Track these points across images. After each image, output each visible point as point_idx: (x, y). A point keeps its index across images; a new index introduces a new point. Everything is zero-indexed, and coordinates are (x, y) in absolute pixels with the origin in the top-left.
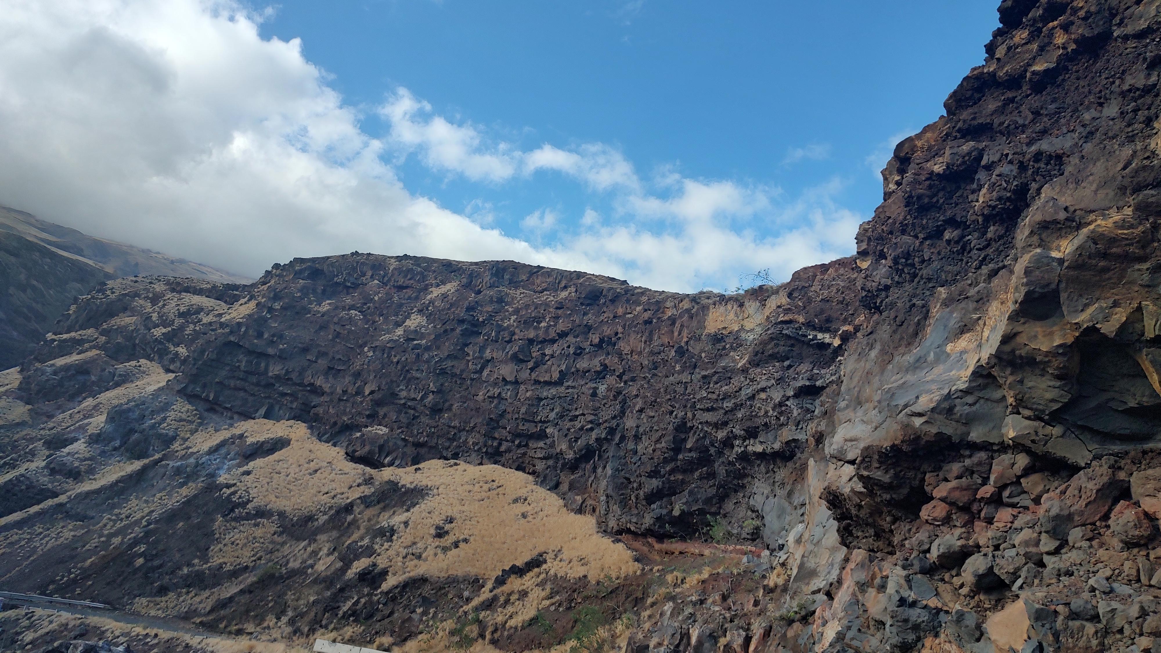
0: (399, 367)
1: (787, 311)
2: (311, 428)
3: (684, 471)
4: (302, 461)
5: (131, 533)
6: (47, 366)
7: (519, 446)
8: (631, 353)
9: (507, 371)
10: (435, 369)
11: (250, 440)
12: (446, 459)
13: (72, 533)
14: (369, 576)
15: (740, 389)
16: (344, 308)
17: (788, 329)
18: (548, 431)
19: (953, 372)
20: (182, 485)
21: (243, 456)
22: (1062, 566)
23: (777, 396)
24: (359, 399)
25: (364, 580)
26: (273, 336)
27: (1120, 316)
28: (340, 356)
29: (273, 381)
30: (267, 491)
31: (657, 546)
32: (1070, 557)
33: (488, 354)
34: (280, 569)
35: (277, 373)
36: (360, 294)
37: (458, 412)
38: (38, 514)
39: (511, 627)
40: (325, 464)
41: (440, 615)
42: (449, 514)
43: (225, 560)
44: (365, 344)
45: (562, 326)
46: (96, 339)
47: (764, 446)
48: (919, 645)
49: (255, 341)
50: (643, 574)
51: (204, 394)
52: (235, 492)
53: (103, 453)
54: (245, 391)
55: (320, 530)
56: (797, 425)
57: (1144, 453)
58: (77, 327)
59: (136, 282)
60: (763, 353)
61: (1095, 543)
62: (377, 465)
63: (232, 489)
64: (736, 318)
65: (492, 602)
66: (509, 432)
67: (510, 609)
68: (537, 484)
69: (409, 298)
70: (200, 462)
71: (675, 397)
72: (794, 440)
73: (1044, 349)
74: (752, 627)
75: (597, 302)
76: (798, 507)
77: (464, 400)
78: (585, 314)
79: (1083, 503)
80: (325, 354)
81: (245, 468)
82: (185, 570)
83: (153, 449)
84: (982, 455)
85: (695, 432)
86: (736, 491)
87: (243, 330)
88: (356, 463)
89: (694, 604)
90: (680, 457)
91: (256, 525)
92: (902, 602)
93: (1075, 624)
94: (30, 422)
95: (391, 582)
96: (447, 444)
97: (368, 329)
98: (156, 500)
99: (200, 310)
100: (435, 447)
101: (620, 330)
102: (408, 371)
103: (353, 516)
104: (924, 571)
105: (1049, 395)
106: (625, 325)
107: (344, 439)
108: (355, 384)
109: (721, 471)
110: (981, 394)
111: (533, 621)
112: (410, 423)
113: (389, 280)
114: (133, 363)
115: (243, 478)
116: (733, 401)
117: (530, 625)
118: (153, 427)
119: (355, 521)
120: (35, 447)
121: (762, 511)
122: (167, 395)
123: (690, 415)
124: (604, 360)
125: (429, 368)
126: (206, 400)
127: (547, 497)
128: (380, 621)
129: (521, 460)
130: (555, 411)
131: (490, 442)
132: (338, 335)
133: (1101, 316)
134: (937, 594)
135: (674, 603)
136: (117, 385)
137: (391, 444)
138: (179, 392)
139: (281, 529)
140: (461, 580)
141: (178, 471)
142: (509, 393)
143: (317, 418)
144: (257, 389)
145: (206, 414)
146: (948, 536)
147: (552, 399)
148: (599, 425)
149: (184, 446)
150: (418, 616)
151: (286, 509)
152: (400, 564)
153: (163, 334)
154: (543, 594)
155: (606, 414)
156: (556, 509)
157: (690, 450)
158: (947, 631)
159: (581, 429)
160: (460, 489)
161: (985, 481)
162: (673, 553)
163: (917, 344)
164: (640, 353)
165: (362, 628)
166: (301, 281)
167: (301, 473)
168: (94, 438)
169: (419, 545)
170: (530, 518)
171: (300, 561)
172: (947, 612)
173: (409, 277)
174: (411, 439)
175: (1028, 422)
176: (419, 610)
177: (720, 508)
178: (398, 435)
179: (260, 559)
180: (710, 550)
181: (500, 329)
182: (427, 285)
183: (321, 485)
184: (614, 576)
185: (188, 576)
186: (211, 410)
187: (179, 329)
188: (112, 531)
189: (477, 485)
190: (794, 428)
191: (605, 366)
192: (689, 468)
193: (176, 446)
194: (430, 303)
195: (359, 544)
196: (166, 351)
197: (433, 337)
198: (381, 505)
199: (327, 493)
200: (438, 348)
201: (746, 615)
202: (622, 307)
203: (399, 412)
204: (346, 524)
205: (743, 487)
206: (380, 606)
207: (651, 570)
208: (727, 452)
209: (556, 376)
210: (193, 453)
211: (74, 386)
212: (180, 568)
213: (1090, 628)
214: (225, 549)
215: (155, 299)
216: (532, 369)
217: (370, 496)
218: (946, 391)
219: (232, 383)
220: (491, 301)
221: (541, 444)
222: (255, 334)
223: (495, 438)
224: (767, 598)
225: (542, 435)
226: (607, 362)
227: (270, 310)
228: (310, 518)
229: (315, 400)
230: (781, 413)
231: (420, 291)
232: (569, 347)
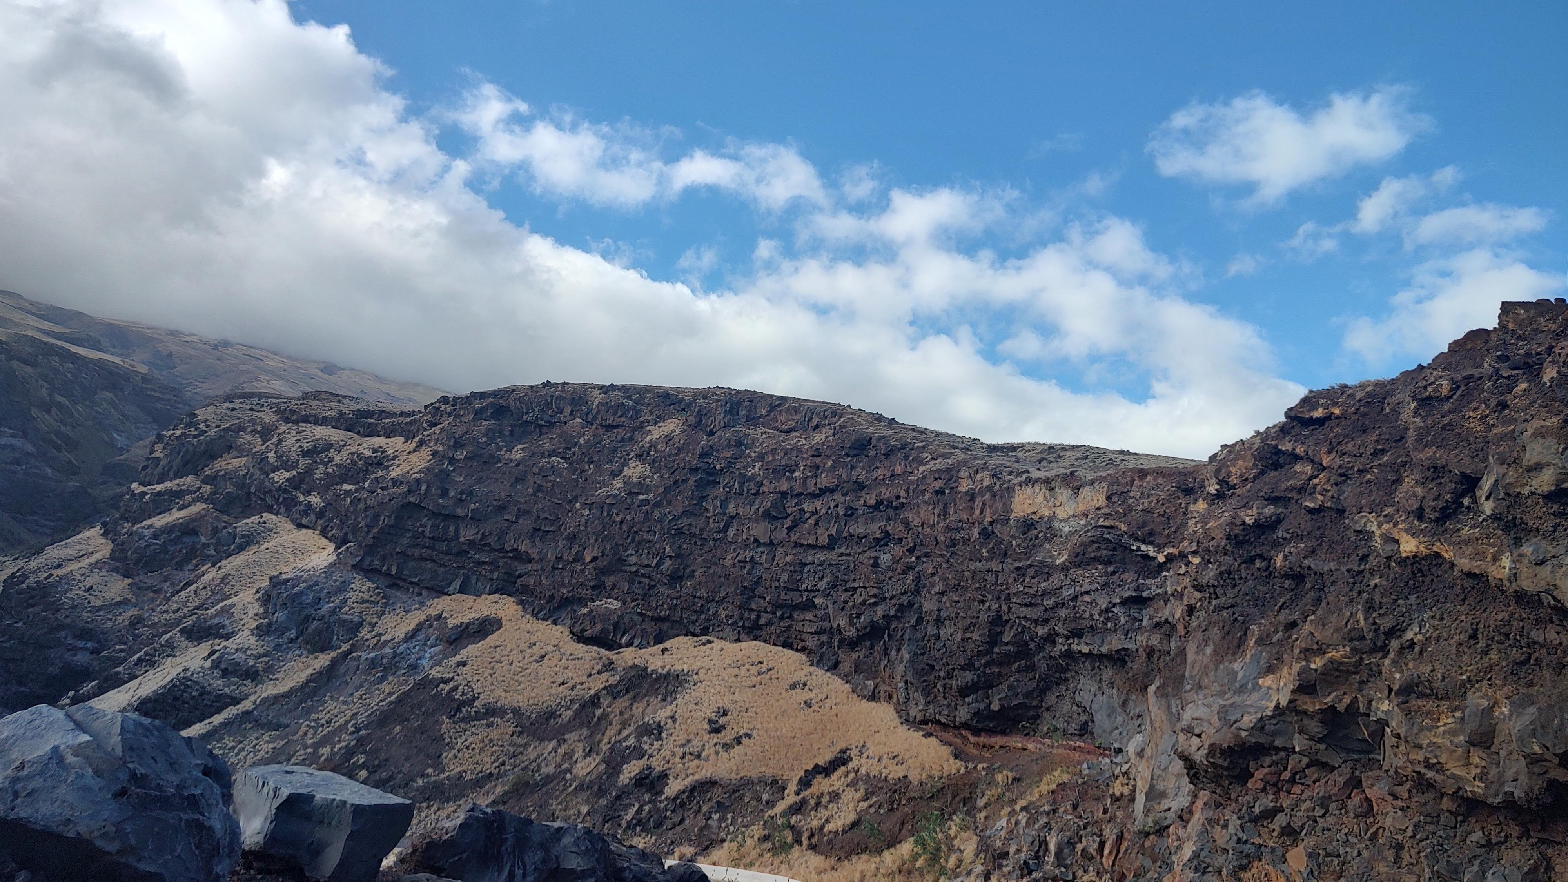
0: (625, 528)
1: (1107, 516)
2: (521, 603)
3: (1000, 664)
4: (523, 646)
5: (339, 741)
6: (143, 527)
7: (782, 618)
8: (922, 526)
9: (760, 530)
10: (669, 530)
11: (452, 623)
12: (694, 635)
13: (271, 746)
14: (647, 781)
15: (1061, 588)
16: (543, 455)
17: (1109, 533)
18: (816, 601)
19: (1263, 702)
20: (382, 679)
21: (447, 641)
22: (1325, 825)
23: (1103, 603)
24: (579, 567)
25: (641, 785)
26: (461, 493)
27: (1347, 700)
28: (546, 515)
29: (465, 547)
30: (492, 684)
31: (972, 739)
32: (1330, 820)
33: (731, 509)
34: (533, 775)
35: (471, 538)
36: (560, 436)
37: (703, 579)
38: (227, 724)
39: (830, 832)
40: (551, 648)
41: (740, 820)
42: (721, 705)
43: (465, 768)
44: (576, 499)
45: (824, 481)
46: (200, 488)
47: (1091, 647)
48: (1250, 866)
49: (441, 501)
50: (968, 772)
51: (385, 568)
52: (455, 688)
53: (277, 647)
54: (433, 561)
55: (568, 727)
56: (1126, 635)
57: (1370, 760)
58: (171, 475)
59: (233, 409)
60: (1084, 555)
61: (1343, 811)
62: (612, 645)
63: (452, 684)
64: (1045, 502)
65: (802, 805)
66: (769, 603)
67: (824, 813)
68: (812, 665)
69: (623, 440)
70: (398, 652)
71: (985, 586)
72: (1124, 649)
73: (1311, 710)
74: (1104, 833)
75: (865, 453)
76: (1135, 718)
77: (709, 564)
78: (853, 468)
79: (1336, 789)
80: (527, 512)
81: (458, 658)
82: (420, 782)
83: (338, 639)
84: (1283, 754)
85: (1012, 627)
86: (1058, 684)
87: (424, 488)
88: (587, 645)
89: (1048, 814)
90: (996, 650)
91: (489, 725)
92: (1239, 841)
93: (1328, 859)
94: (134, 600)
95: (673, 787)
96: (694, 618)
97: (576, 480)
98: (355, 700)
99: (329, 446)
100: (680, 622)
101: (903, 494)
102: (636, 532)
103: (601, 710)
104: (1250, 821)
105: (1316, 730)
106: (908, 488)
107: (565, 615)
108: (570, 548)
109: (1042, 665)
110: (1281, 718)
111: (854, 825)
112: (646, 594)
113: (595, 418)
114: (255, 519)
115: (460, 670)
116: (1053, 599)
117: (851, 829)
118: (333, 612)
119: (604, 716)
120: (171, 638)
121: (1090, 708)
122: (341, 571)
123: (1004, 608)
124: (885, 526)
125: (662, 529)
126: (388, 575)
127: (830, 681)
128: (671, 829)
129: (786, 634)
130: (826, 580)
131: (746, 615)
132: (540, 488)
133: (1337, 700)
134: (1260, 835)
135: (1027, 812)
136: (241, 548)
137: (626, 620)
138: (354, 567)
139: (519, 729)
140: (756, 781)
141: (373, 664)
142: (764, 557)
143: (525, 590)
144: (447, 558)
145: (389, 591)
146: (1265, 800)
147: (821, 565)
148: (884, 599)
149: (374, 633)
150: (716, 823)
151: (520, 704)
152: (680, 765)
153: (288, 480)
154: (858, 795)
155: (893, 588)
156: (844, 696)
157: (1007, 644)
158: (1266, 858)
159: (864, 603)
160: (724, 674)
161: (1285, 769)
162: (992, 747)
163: (1239, 654)
164: (933, 526)
165: (654, 838)
166: (484, 423)
167: (526, 661)
168: (264, 629)
169: (694, 743)
170: (815, 707)
171: (554, 765)
172: (1266, 846)
173: (619, 413)
174: (650, 614)
175: (1306, 742)
176: (716, 816)
177: (1042, 701)
178: (633, 608)
179: (503, 764)
180: (1034, 744)
181: (744, 480)
182: (642, 422)
183: (553, 674)
184: (936, 774)
185: (425, 788)
186: (394, 586)
187: (306, 472)
188: (315, 740)
189: (742, 668)
190: (1123, 637)
191: (887, 534)
192: (1006, 660)
193: (364, 633)
194: (651, 446)
195: (624, 744)
196: (294, 502)
197: (661, 490)
198: (631, 695)
199: (563, 684)
200: (669, 503)
201: (1097, 822)
202: (900, 464)
203: (631, 582)
204: (595, 720)
205: (1066, 680)
206: (669, 813)
207: (975, 767)
208: (1048, 647)
209: (824, 540)
210: (386, 642)
211: (180, 551)
212: (413, 780)
213: (1336, 861)
214: (460, 755)
215: (266, 433)
216: (790, 529)
217: (616, 685)
218: (1259, 716)
219: (417, 552)
220: (729, 445)
221: (809, 616)
222: (439, 492)
223: (753, 610)
224: (1115, 807)
225: (809, 606)
226: (888, 528)
227: (452, 460)
228: (551, 715)
229: (521, 568)
230: (1108, 619)
231: (634, 430)
232: (837, 506)
